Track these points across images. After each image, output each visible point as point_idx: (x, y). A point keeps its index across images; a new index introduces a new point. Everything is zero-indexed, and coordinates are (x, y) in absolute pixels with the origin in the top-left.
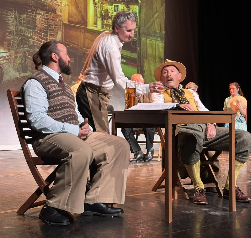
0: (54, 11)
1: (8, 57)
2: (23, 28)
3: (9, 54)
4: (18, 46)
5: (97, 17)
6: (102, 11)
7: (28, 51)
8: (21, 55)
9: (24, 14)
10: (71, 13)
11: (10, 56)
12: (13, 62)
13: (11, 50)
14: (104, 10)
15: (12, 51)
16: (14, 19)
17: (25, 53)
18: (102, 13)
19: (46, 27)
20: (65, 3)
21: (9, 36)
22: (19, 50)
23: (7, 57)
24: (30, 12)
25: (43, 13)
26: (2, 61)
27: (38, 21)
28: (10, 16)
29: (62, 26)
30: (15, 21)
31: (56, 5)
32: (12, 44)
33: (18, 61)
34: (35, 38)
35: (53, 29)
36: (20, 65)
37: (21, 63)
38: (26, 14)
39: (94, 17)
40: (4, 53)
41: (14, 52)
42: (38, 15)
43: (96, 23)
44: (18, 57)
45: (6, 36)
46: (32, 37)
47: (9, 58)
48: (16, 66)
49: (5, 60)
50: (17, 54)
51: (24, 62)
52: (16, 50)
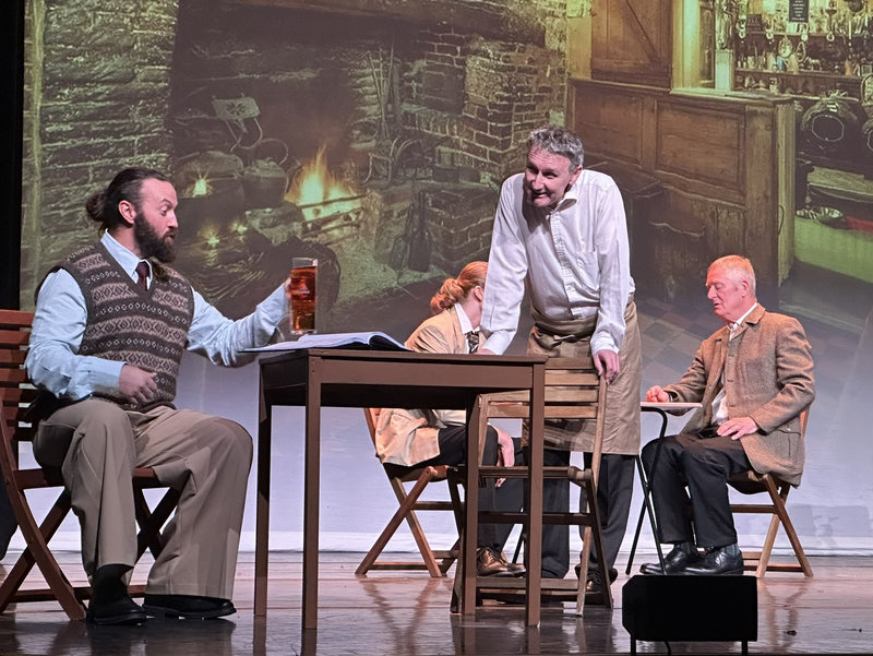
0: (536, 39)
1: (358, 214)
2: (414, 109)
3: (363, 203)
4: (395, 175)
5: (715, 48)
6: (734, 24)
7: (432, 190)
8: (407, 204)
9: (419, 59)
10: (604, 40)
11: (366, 211)
12: (374, 232)
13: (368, 191)
14: (744, 17)
15: (375, 194)
16: (382, 78)
17: (421, 198)
18: (734, 29)
19: (502, 101)
20: (579, 7)
21: (364, 141)
22: (399, 188)
23: (353, 217)
24: (441, 49)
25: (494, 50)
26: (336, 232)
27: (472, 79)
28: (368, 71)
29: (566, 93)
30: (386, 86)
31: (545, 14)
32: (374, 169)
33: (394, 229)
34: (461, 143)
35: (533, 103)
36: (403, 244)
37: (404, 236)
38: (428, 58)
39: (702, 48)
40: (342, 203)
41: (380, 197)
42: (473, 57)
43: (710, 69)
44: (395, 214)
45: (352, 141)
46: (447, 138)
47: (360, 217)
48: (388, 247)
49: (345, 228)
50: (389, 205)
51: (416, 233)
52: (387, 188)
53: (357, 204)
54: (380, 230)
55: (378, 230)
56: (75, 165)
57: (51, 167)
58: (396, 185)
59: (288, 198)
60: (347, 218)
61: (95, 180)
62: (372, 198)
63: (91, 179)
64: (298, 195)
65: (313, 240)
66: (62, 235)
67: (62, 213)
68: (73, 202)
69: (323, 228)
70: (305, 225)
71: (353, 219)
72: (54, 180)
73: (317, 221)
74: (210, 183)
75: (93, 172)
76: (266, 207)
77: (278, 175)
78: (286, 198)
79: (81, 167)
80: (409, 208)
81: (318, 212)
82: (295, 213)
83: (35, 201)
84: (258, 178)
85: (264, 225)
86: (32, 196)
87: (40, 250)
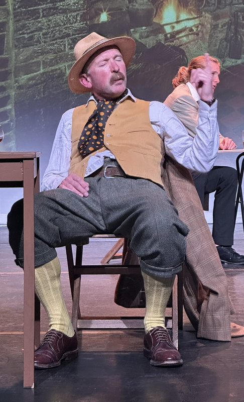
1: (197, 27)
3: (200, 21)
4: (219, 3)
7: (242, 11)
8: (227, 20)
11: (203, 25)
12: (208, 38)
13: (203, 13)
15: (207, 15)
17: (235, 16)
22: (221, 11)
23: (195, 29)
26: (185, 39)
33: (219, 35)
36: (225, 43)
37: (226, 39)
40: (188, 21)
41: (210, 16)
44: (220, 26)
47: (199, 29)
48: (216, 46)
49: (190, 36)
50: (216, 21)
51: (233, 36)
52: (215, 11)
53: (197, 22)
54: (211, 36)
55: (210, 36)
56: (32, 8)
57: (19, 10)
58: (220, 9)
59: (155, 20)
60: (191, 30)
61: (44, 16)
62: (206, 17)
63: (41, 16)
64: (161, 18)
65: (171, 44)
66: (27, 48)
67: (26, 36)
68: (32, 30)
69: (177, 37)
70: (166, 35)
71: (195, 31)
72: (21, 17)
73: (173, 32)
74: (109, 14)
75: (42, 11)
76: (143, 26)
77: (149, 7)
78: (154, 21)
79: (35, 9)
80: (228, 22)
81: (173, 27)
82: (160, 29)
83: (11, 30)
84: (138, 9)
85: (141, 37)
86: (9, 27)
87: (14, 58)
